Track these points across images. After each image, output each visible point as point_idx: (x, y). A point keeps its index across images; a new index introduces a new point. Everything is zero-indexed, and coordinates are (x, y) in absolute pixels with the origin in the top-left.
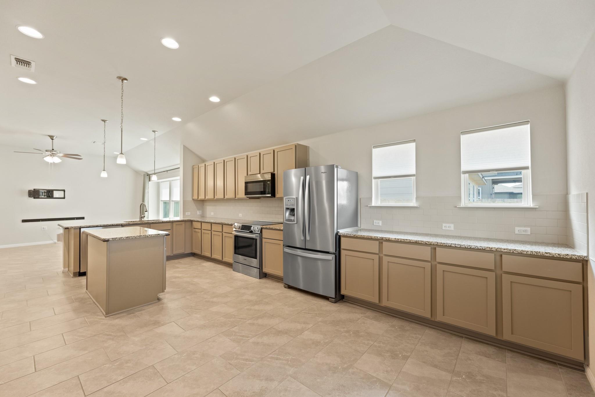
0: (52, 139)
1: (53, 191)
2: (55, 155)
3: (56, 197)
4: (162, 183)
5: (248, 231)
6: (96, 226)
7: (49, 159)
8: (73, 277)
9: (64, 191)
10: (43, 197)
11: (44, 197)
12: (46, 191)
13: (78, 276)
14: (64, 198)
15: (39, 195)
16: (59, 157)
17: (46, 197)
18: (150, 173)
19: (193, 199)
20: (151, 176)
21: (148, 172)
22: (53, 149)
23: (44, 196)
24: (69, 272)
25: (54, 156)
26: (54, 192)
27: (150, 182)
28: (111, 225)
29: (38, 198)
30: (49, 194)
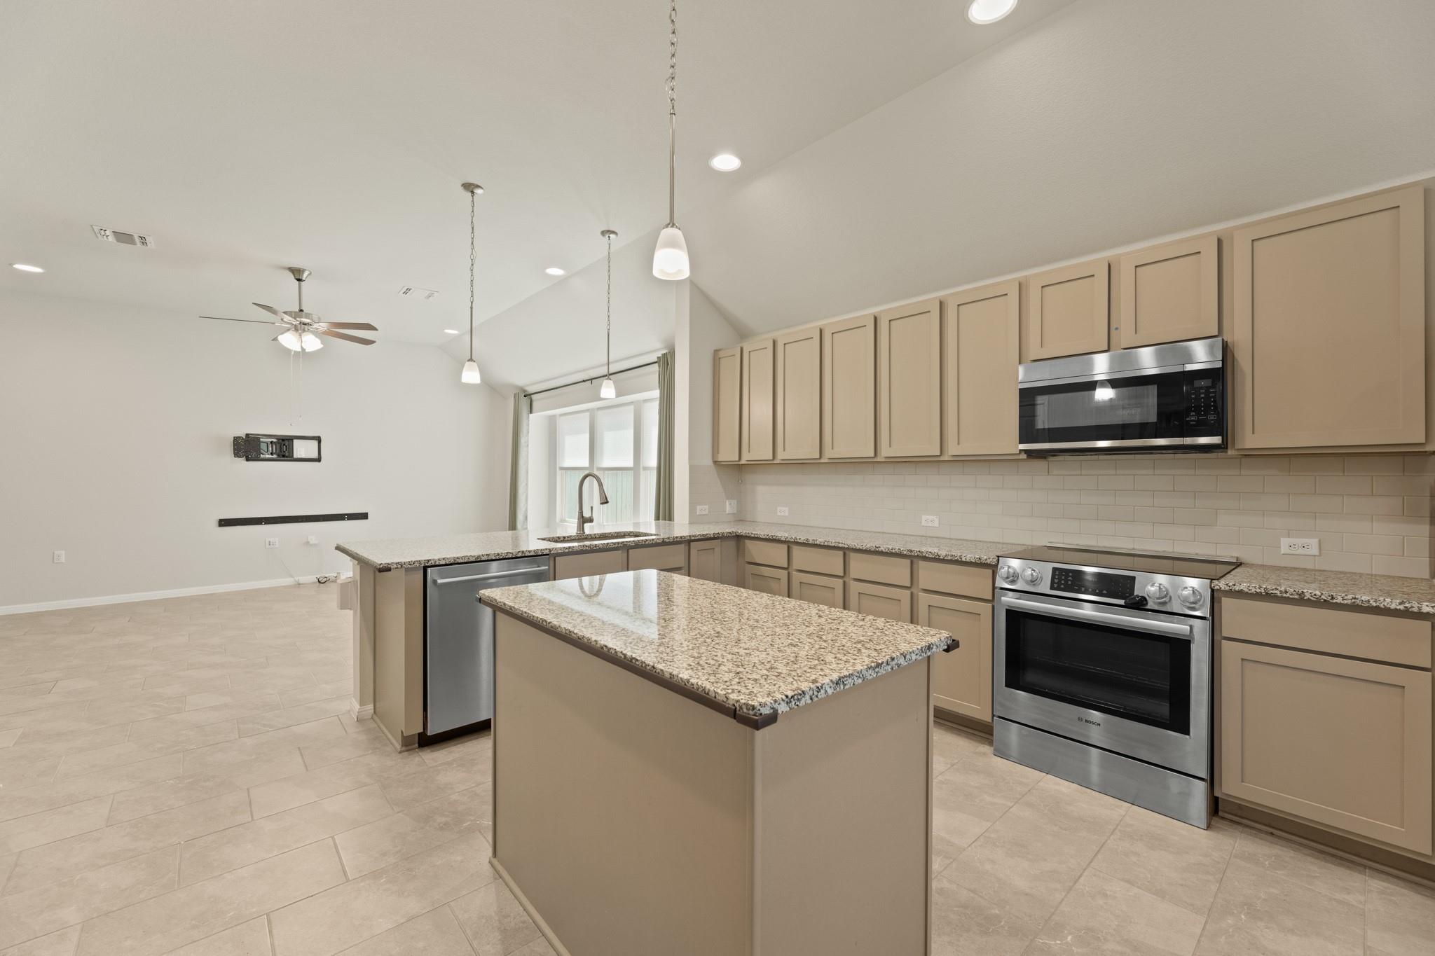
0: (299, 280)
1: (292, 440)
2: (306, 327)
3: (299, 457)
4: (561, 418)
5: (1122, 602)
6: (473, 559)
7: (289, 340)
8: (400, 752)
9: (319, 439)
10: (267, 456)
11: (270, 456)
12: (274, 440)
13: (417, 745)
14: (319, 460)
15: (258, 451)
16: (317, 334)
17: (275, 456)
18: (531, 389)
19: (715, 462)
20: (534, 397)
21: (528, 385)
22: (302, 311)
23: (272, 454)
24: (375, 717)
25: (304, 331)
26: (295, 441)
27: (531, 415)
28: (520, 555)
29: (258, 459)
30: (283, 448)
